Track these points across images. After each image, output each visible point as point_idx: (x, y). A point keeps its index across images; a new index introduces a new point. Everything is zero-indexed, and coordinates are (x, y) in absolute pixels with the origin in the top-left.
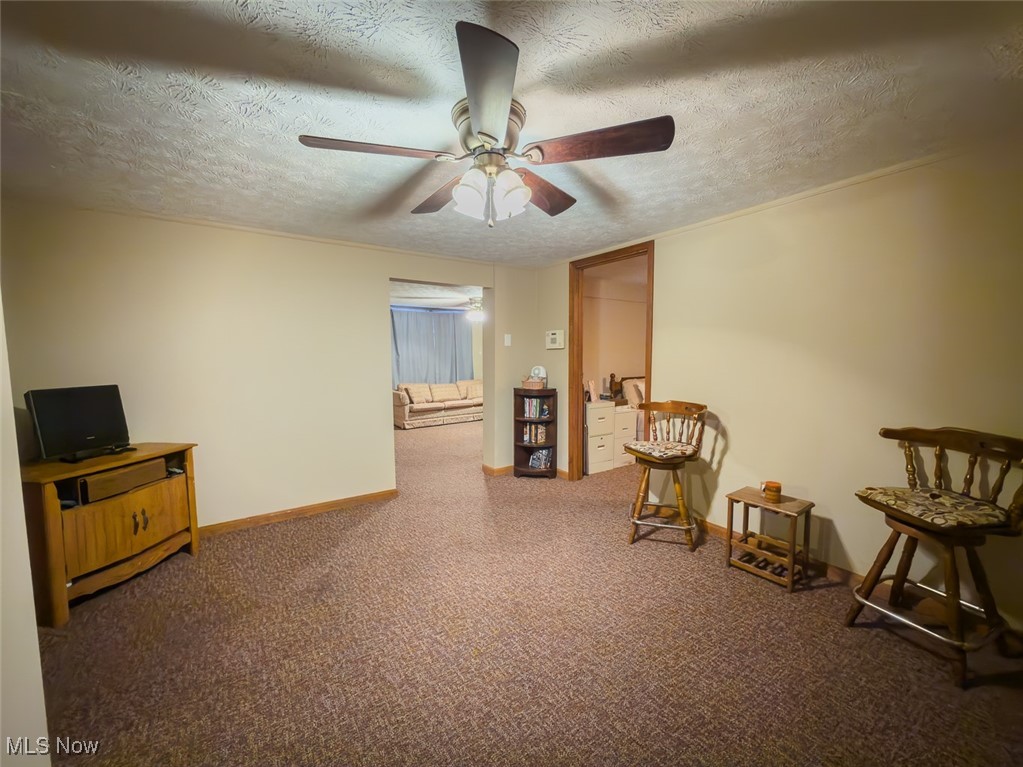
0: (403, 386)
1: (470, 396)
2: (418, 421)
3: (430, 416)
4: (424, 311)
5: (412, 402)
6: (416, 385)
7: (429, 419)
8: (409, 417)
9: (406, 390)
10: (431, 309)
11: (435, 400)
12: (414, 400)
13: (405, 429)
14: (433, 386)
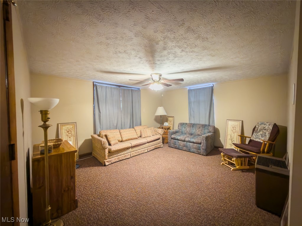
0: (103, 133)
1: (143, 136)
2: (114, 159)
3: (122, 153)
4: (116, 87)
5: (110, 144)
6: (112, 131)
7: (121, 156)
8: (109, 156)
9: (106, 136)
10: (120, 86)
11: (124, 139)
12: (112, 143)
13: (105, 165)
14: (122, 131)
